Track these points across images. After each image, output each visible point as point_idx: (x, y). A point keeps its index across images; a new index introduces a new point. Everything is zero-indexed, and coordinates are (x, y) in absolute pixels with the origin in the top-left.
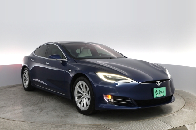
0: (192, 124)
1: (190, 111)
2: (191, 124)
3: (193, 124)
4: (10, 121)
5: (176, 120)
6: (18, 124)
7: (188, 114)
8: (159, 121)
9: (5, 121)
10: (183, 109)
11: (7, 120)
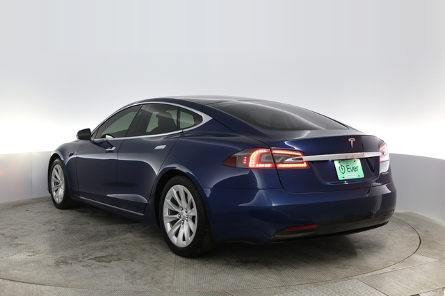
0: (436, 290)
1: (431, 260)
2: (433, 291)
3: (438, 291)
4: (17, 284)
5: (400, 281)
6: (33, 290)
7: (427, 267)
8: (361, 283)
9: (5, 284)
10: (415, 256)
11: (8, 282)
